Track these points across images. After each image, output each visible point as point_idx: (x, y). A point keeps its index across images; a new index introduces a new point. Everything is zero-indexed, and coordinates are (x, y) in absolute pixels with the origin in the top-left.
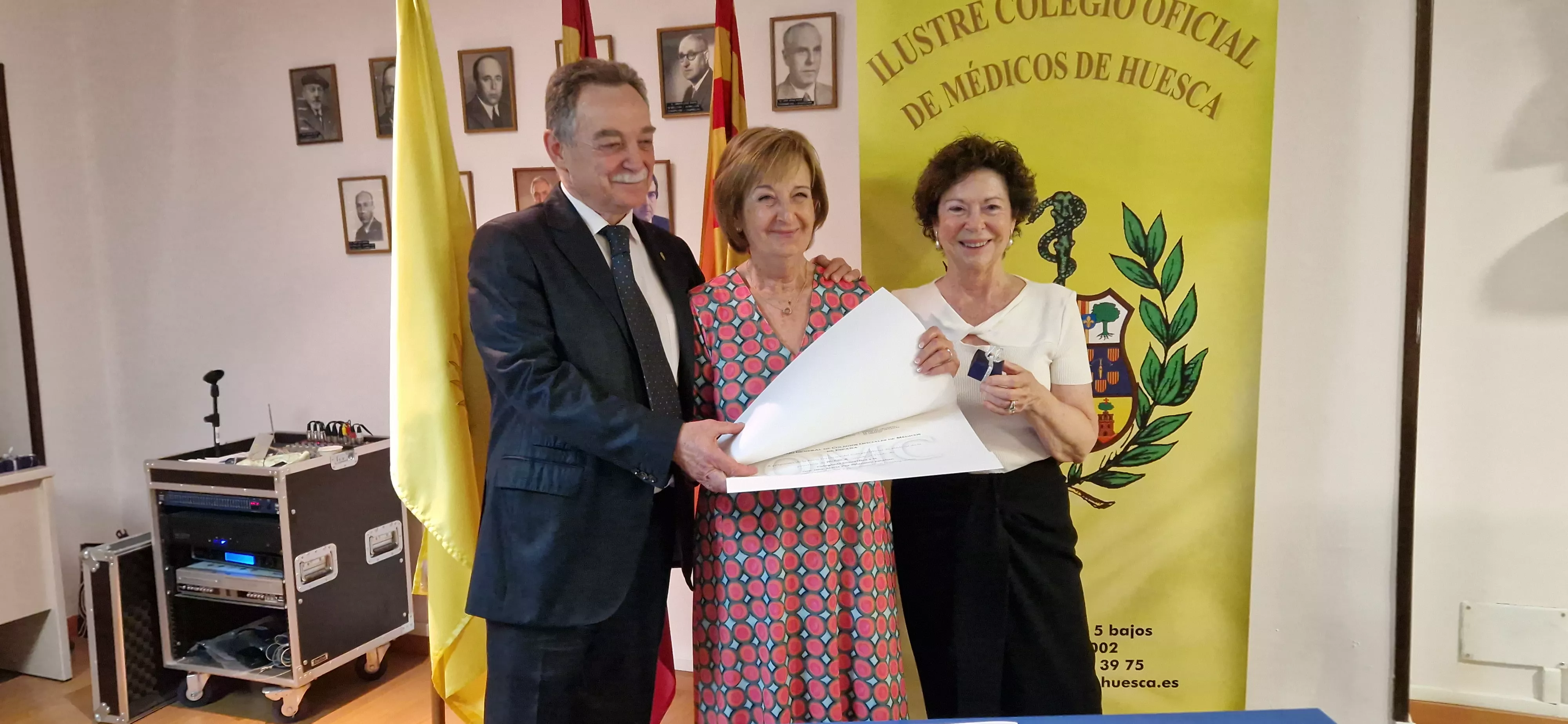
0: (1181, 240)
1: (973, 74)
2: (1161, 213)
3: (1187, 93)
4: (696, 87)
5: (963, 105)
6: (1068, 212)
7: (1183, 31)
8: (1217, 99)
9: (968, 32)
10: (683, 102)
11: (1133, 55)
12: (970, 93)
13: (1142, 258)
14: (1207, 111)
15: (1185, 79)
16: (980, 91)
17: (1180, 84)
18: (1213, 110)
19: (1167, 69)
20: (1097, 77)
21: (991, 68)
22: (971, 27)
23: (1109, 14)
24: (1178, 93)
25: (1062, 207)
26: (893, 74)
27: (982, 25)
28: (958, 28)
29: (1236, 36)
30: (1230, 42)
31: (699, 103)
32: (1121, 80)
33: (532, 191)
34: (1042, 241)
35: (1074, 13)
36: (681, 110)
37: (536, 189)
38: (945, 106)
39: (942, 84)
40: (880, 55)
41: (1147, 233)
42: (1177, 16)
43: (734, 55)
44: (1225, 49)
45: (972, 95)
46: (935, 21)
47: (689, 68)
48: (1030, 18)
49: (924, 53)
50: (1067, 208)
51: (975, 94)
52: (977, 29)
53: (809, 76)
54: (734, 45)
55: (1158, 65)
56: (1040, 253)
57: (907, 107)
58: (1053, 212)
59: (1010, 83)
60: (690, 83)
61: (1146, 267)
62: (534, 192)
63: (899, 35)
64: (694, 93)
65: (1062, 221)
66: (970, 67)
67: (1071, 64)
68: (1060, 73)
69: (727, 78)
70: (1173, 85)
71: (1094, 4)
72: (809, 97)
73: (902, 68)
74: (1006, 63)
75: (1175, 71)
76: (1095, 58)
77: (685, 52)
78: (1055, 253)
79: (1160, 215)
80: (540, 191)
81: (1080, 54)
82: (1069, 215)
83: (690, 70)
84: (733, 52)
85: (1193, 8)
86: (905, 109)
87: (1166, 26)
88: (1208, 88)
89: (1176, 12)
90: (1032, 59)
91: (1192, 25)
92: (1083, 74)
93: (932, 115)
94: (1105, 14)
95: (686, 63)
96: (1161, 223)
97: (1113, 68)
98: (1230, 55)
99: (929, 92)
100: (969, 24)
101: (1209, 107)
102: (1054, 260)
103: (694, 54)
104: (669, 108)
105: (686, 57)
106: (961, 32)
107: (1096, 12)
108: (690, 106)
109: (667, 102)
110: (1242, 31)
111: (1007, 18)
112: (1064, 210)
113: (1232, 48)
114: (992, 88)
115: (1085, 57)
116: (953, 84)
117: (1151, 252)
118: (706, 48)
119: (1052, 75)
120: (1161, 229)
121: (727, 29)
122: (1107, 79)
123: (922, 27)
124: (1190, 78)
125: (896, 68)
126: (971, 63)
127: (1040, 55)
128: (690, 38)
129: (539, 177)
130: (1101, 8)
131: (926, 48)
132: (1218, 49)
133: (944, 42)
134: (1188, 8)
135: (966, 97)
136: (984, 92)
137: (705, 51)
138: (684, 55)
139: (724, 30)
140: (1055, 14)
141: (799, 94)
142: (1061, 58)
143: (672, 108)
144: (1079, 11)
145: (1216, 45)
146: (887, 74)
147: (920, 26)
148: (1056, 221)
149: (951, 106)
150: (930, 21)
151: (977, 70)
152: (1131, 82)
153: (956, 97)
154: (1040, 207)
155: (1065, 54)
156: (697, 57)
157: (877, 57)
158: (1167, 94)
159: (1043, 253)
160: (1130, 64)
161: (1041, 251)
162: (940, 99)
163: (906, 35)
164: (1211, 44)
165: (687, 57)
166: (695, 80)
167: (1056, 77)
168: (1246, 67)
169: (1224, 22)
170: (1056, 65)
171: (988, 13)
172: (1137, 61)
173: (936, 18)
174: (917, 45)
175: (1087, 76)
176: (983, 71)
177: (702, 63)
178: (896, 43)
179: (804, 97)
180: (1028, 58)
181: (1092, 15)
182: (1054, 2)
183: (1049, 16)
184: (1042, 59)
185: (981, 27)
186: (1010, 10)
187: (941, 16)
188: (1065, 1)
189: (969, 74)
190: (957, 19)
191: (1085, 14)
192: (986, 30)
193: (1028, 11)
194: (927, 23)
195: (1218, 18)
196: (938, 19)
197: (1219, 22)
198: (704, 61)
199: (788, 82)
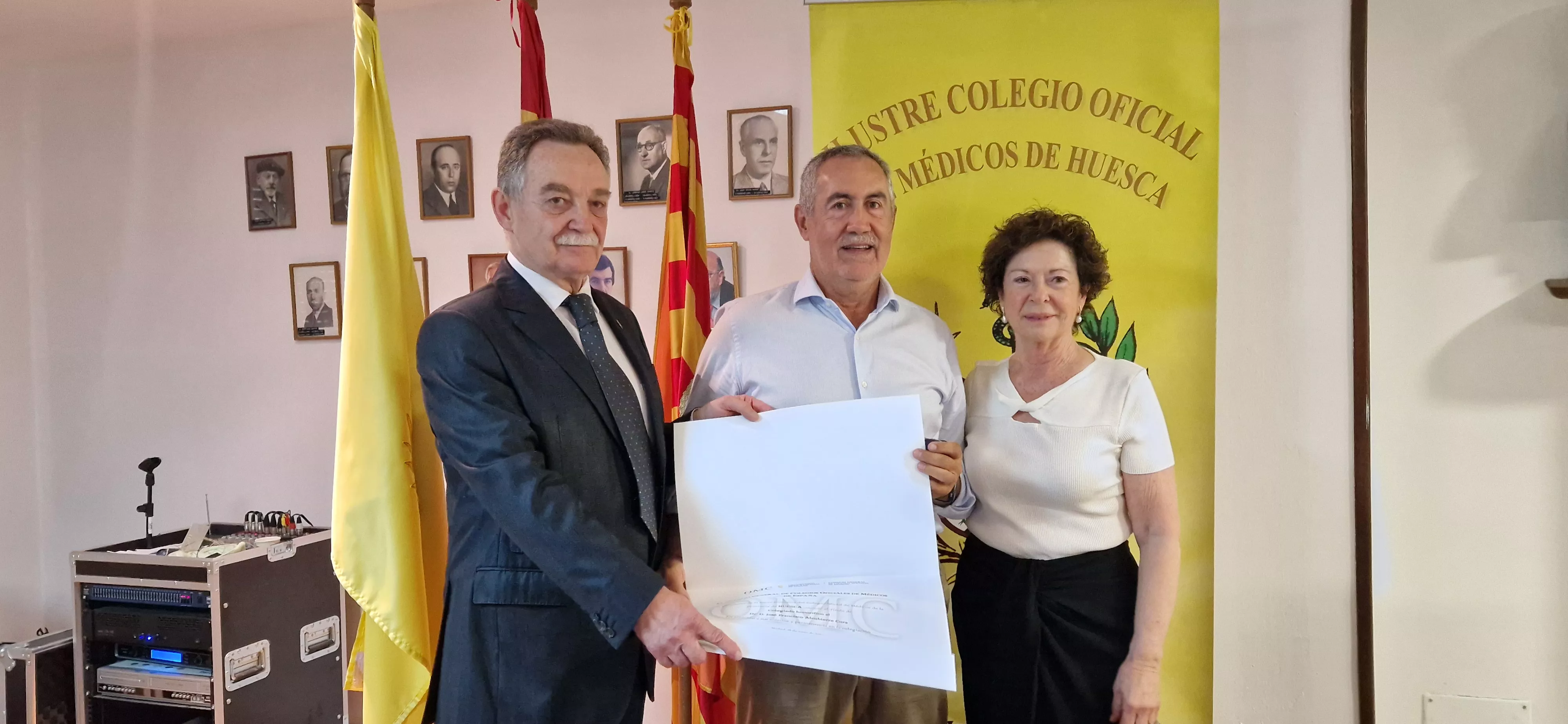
0: (1133, 325)
1: (927, 161)
2: (1113, 298)
3: (1134, 183)
4: (653, 177)
5: (917, 191)
7: (1128, 124)
8: (1164, 189)
9: (921, 121)
10: (640, 191)
11: (1081, 146)
12: (923, 179)
13: (1095, 343)
14: (1155, 200)
15: (1132, 170)
16: (933, 177)
17: (1128, 174)
18: (1160, 199)
19: (1114, 159)
20: (1047, 166)
21: (943, 156)
22: (924, 117)
23: (1057, 107)
24: (1125, 183)
27: (935, 114)
28: (911, 116)
29: (1180, 128)
30: (1174, 135)
31: (659, 191)
32: (1070, 169)
33: (488, 277)
34: (996, 325)
35: (1024, 105)
36: (639, 199)
37: (491, 274)
41: (1099, 319)
42: (1122, 109)
43: (691, 140)
44: (1170, 141)
45: (926, 182)
46: (888, 110)
47: (647, 158)
48: (983, 108)
49: (878, 140)
51: (929, 181)
52: (930, 118)
53: (766, 166)
54: (692, 132)
55: (1106, 155)
56: (995, 337)
59: (962, 171)
60: (648, 173)
61: (1100, 352)
63: (854, 123)
64: (651, 182)
66: (924, 155)
67: (1022, 153)
68: (1011, 161)
69: (684, 164)
70: (1121, 173)
71: (1043, 97)
72: (765, 186)
74: (958, 151)
75: (1123, 162)
76: (1045, 148)
77: (643, 143)
78: (1009, 337)
79: (1112, 301)
81: (1030, 144)
83: (650, 160)
84: (691, 139)
85: (1138, 102)
87: (1113, 118)
88: (1155, 178)
89: (1121, 105)
90: (984, 148)
91: (1137, 118)
92: (1033, 163)
94: (1054, 106)
95: (644, 153)
96: (1113, 309)
97: (1063, 157)
98: (1175, 146)
100: (922, 113)
101: (1156, 196)
102: (1008, 344)
103: (652, 144)
106: (915, 121)
107: (1044, 104)
108: (648, 195)
109: (625, 190)
110: (1185, 124)
111: (959, 109)
113: (1177, 140)
114: (945, 175)
115: (1035, 146)
116: (907, 171)
117: (1104, 337)
118: (664, 139)
119: (1003, 164)
120: (1113, 313)
121: (685, 117)
122: (1057, 167)
123: (876, 116)
124: (1137, 168)
126: (924, 151)
127: (991, 144)
128: (648, 129)
129: (495, 262)
130: (1050, 100)
131: (881, 135)
132: (1163, 141)
133: (898, 131)
134: (1133, 102)
135: (920, 184)
136: (938, 178)
137: (663, 141)
138: (642, 146)
139: (681, 117)
140: (1006, 105)
141: (756, 184)
142: (1011, 147)
144: (1028, 101)
145: (1161, 137)
147: (874, 114)
149: (906, 192)
150: (884, 110)
151: (930, 158)
152: (1080, 171)
153: (910, 184)
155: (1015, 144)
156: (655, 147)
158: (1115, 183)
159: (997, 337)
160: (1079, 154)
161: (995, 335)
163: (860, 123)
164: (1156, 136)
165: (645, 148)
166: (652, 170)
167: (1007, 165)
168: (1191, 158)
169: (1168, 116)
170: (1007, 153)
171: (940, 104)
172: (1085, 151)
173: (890, 108)
174: (872, 132)
175: (1038, 163)
176: (936, 159)
177: (660, 153)
178: (851, 130)
179: (761, 187)
180: (980, 147)
181: (1041, 107)
182: (1004, 94)
183: (1000, 107)
184: (994, 148)
185: (933, 117)
186: (961, 101)
187: (895, 106)
188: (1015, 92)
189: (922, 161)
190: (910, 109)
191: (1034, 106)
192: (939, 119)
193: (979, 102)
194: (882, 112)
195: (1162, 112)
196: (892, 109)
197: (1163, 115)
198: (662, 151)
199: (744, 172)
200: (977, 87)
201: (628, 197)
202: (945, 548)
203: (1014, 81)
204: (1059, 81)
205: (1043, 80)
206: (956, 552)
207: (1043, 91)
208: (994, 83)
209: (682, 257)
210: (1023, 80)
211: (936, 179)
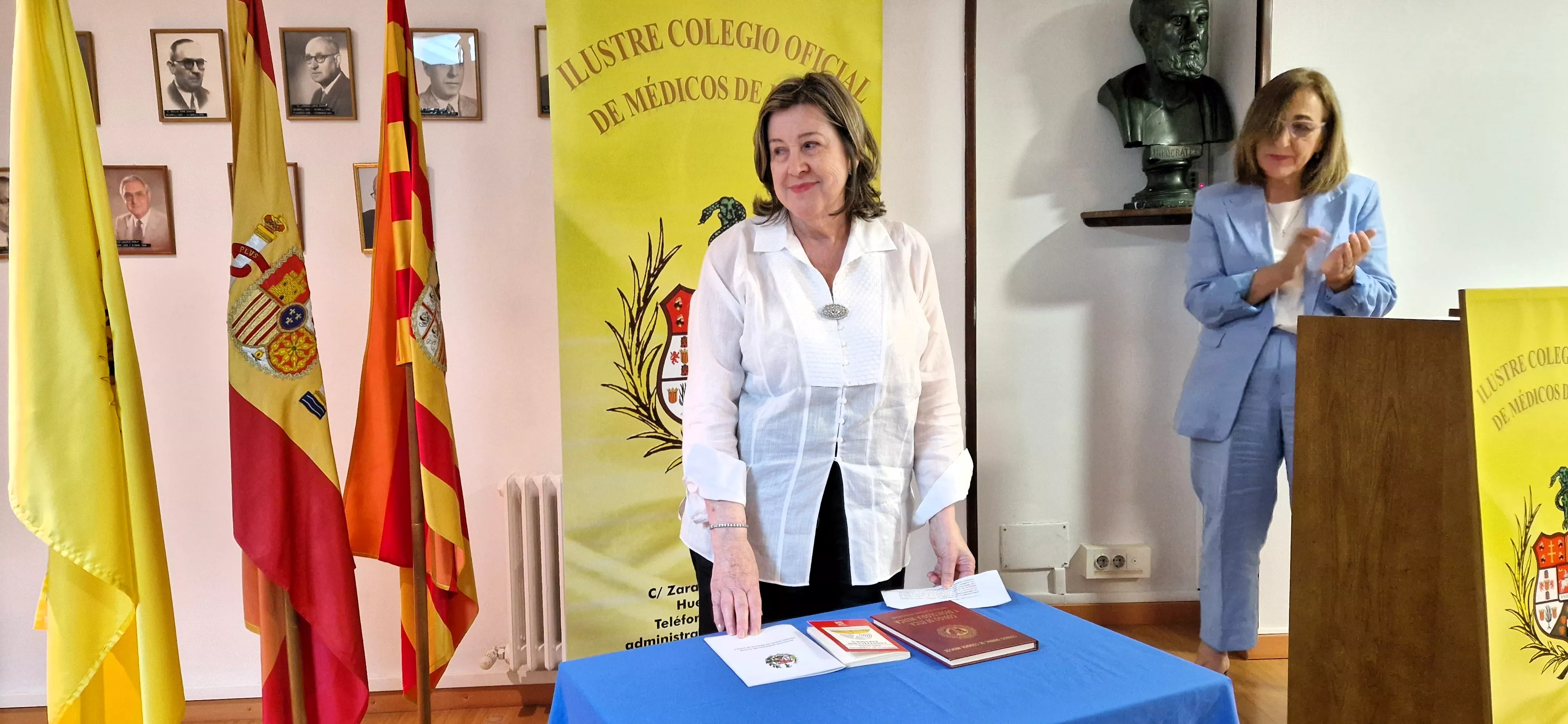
1: (651, 88)
4: (327, 90)
6: (732, 215)
9: (646, 50)
10: (311, 105)
12: (649, 105)
20: (753, 99)
21: (665, 84)
22: (648, 46)
23: (759, 48)
25: (727, 210)
26: (580, 81)
27: (658, 45)
28: (637, 44)
29: (854, 75)
31: (331, 106)
33: (122, 191)
34: (711, 240)
35: (732, 44)
36: (309, 113)
37: (126, 189)
38: (627, 114)
39: (624, 95)
40: (568, 62)
42: (810, 55)
45: (651, 107)
46: (616, 37)
47: (318, 70)
48: (699, 43)
49: (607, 65)
50: (731, 211)
51: (653, 106)
52: (653, 48)
53: (452, 88)
57: (594, 113)
58: (720, 215)
59: (682, 99)
60: (319, 86)
62: (124, 192)
63: (585, 46)
64: (323, 96)
65: (727, 222)
66: (648, 82)
67: (731, 87)
68: (722, 94)
71: (748, 38)
72: (452, 108)
73: (588, 77)
74: (678, 80)
76: (751, 83)
77: (313, 54)
80: (133, 191)
81: (738, 79)
82: (733, 218)
83: (320, 73)
85: (821, 50)
86: (591, 114)
87: (803, 62)
89: (809, 52)
90: (700, 81)
91: (821, 64)
92: (741, 97)
93: (616, 122)
94: (756, 47)
95: (314, 65)
99: (613, 101)
100: (646, 42)
103: (324, 57)
104: (295, 110)
105: (313, 59)
106: (640, 50)
107: (749, 45)
108: (320, 110)
109: (293, 103)
110: (857, 73)
111: (679, 43)
112: (729, 213)
114: (667, 103)
116: (633, 95)
118: (338, 52)
119: (717, 94)
123: (605, 41)
125: (583, 76)
126: (649, 78)
127: (704, 77)
128: (318, 40)
129: (132, 176)
130: (753, 41)
131: (610, 61)
133: (625, 57)
134: (818, 49)
135: (646, 109)
136: (661, 104)
137: (336, 54)
138: (312, 57)
139: (397, 25)
140: (717, 43)
141: (442, 105)
142: (723, 80)
143: (298, 110)
144: (736, 41)
146: (575, 82)
147: (603, 40)
148: (722, 222)
149: (633, 115)
150: (613, 37)
151: (654, 85)
153: (636, 107)
154: (709, 210)
155: (726, 79)
156: (327, 60)
157: (566, 64)
162: (623, 108)
163: (591, 47)
165: (316, 60)
166: (325, 83)
167: (719, 97)
169: (845, 64)
170: (719, 86)
171: (662, 36)
173: (618, 35)
174: (602, 57)
175: (744, 97)
176: (659, 86)
177: (333, 67)
178: (583, 53)
179: (448, 108)
180: (697, 79)
181: (747, 47)
182: (717, 32)
183: (713, 44)
184: (708, 80)
185: (656, 47)
186: (680, 34)
187: (622, 34)
188: (725, 32)
189: (647, 87)
190: (636, 39)
191: (741, 45)
192: (660, 50)
193: (696, 39)
194: (610, 38)
195: (840, 61)
196: (619, 36)
197: (841, 63)
198: (336, 64)
199: (429, 91)
200: (693, 23)
201: (296, 111)
202: (669, 436)
203: (724, 22)
204: (761, 26)
205: (748, 23)
206: (679, 439)
207: (749, 33)
208: (708, 21)
209: (406, 167)
210: (732, 22)
211: (659, 106)
